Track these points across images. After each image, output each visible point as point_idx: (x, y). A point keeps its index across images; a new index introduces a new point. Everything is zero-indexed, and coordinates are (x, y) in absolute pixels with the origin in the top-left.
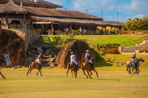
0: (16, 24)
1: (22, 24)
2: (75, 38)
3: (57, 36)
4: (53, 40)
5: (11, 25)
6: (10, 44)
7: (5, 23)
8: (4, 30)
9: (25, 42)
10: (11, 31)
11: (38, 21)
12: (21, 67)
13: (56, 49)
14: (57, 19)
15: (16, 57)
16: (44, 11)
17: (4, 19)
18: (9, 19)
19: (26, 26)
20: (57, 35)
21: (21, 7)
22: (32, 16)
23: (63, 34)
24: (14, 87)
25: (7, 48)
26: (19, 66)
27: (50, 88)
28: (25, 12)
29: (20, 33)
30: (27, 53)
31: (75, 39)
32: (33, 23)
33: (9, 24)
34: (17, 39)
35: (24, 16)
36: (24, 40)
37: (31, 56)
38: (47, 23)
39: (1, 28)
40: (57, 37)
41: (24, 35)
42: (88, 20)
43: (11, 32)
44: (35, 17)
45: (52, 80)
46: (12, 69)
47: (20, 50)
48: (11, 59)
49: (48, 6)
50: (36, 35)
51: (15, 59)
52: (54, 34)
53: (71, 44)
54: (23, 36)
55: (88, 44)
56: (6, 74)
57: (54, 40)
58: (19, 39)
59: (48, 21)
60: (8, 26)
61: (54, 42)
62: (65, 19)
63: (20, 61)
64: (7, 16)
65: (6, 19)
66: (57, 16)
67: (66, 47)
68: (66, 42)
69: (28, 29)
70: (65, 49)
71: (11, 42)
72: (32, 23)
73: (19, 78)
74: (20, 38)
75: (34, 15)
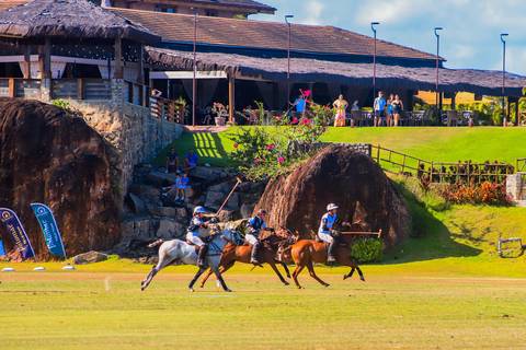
0: (83, 78)
1: (109, 80)
2: (324, 138)
3: (252, 130)
4: (236, 146)
5: (61, 86)
6: (56, 161)
7: (39, 77)
8: (34, 105)
9: (117, 156)
10: (61, 109)
11: (176, 69)
12: (104, 258)
13: (249, 185)
14: (253, 59)
15: (84, 215)
16: (197, 24)
17: (34, 58)
18: (53, 58)
19: (124, 88)
20: (253, 127)
21: (104, 10)
22: (147, 48)
23: (278, 123)
24: (74, 340)
25: (48, 180)
26: (94, 254)
27: (222, 344)
28: (122, 30)
29: (101, 118)
30: (128, 201)
31: (327, 144)
32: (153, 75)
33: (52, 80)
34: (88, 140)
35: (118, 47)
36: (117, 145)
37: (145, 213)
38: (212, 75)
39: (23, 96)
40: (252, 134)
41: (116, 124)
42: (379, 65)
43: (61, 112)
44: (159, 51)
45: (233, 314)
46: (66, 266)
47: (100, 189)
48: (61, 226)
49: (217, 7)
50: (164, 126)
51: (80, 225)
52: (241, 122)
53: (309, 162)
54: (110, 129)
55: (381, 162)
56: (43, 285)
57: (241, 148)
58: (93, 144)
59: (216, 67)
60: (52, 89)
61: (240, 153)
62: (285, 61)
63: (100, 232)
64: (47, 48)
65: (42, 57)
66: (252, 45)
67: (289, 175)
68: (288, 157)
69: (131, 101)
70: (286, 187)
71: (62, 154)
72: (147, 76)
73: (94, 302)
74: (101, 137)
75: (157, 42)
